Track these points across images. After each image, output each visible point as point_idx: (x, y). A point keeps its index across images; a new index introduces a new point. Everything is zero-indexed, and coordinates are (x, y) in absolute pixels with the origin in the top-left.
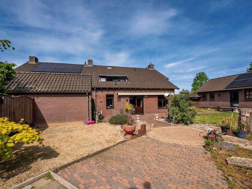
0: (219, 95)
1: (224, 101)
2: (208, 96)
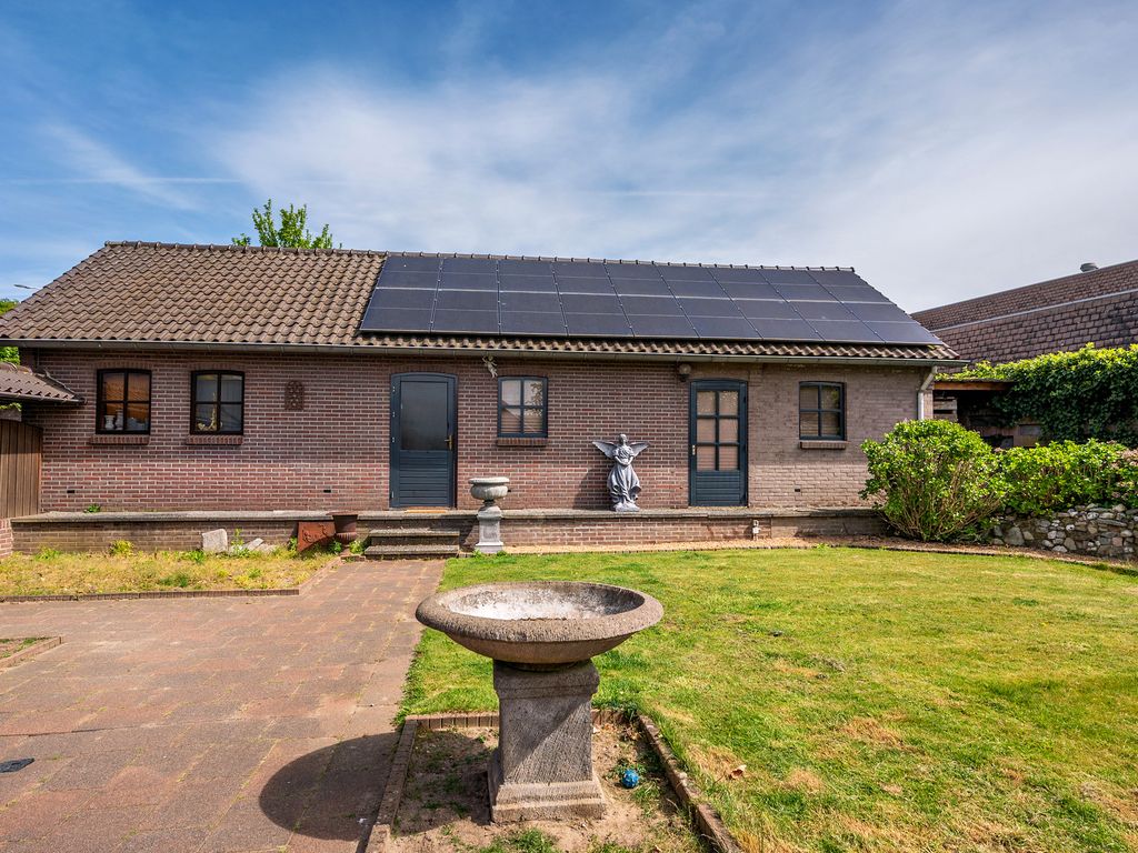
0: (288, 396)
1: (337, 455)
2: (169, 399)
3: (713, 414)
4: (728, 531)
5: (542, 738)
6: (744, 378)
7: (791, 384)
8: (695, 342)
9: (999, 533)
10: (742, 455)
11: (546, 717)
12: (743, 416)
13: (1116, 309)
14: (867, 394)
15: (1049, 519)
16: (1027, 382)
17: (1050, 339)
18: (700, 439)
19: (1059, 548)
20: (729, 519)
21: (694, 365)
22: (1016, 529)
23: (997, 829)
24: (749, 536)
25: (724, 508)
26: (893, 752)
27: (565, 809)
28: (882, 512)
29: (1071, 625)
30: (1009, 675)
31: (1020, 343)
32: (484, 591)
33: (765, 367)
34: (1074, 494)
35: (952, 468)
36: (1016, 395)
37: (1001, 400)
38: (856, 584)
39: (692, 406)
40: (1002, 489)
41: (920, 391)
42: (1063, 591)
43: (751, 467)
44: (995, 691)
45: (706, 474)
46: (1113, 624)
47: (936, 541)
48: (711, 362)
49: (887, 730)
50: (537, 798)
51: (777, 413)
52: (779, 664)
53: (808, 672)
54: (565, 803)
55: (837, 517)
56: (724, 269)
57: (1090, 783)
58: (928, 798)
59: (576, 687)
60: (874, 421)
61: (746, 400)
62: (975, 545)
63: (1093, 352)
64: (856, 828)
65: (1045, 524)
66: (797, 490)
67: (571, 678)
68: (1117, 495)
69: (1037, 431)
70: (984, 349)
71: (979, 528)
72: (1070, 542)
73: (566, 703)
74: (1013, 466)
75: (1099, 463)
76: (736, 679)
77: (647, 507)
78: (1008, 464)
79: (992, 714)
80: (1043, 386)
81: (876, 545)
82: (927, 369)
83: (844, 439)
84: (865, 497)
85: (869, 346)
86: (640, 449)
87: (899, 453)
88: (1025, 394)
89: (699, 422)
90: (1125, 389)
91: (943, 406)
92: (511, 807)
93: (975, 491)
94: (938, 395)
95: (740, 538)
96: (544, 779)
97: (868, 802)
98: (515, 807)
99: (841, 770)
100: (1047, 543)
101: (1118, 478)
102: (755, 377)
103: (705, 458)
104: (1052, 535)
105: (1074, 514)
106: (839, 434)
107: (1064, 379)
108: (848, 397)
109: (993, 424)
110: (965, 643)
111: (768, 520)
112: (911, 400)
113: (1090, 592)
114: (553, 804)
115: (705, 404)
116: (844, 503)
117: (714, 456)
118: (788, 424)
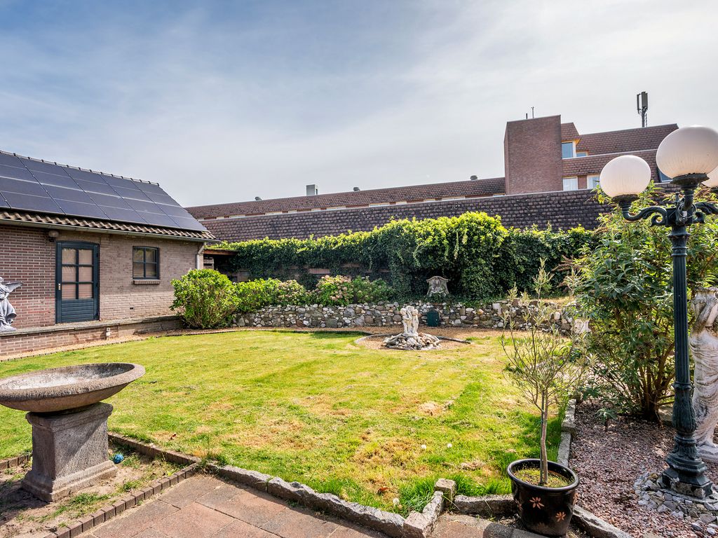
3: (74, 263)
4: (90, 336)
5: (79, 447)
6: (97, 242)
7: (127, 248)
8: (62, 217)
9: (235, 322)
10: (96, 290)
11: (82, 435)
12: (96, 265)
13: (272, 221)
14: (171, 255)
15: (255, 313)
16: (243, 252)
17: (248, 231)
18: (64, 279)
19: (259, 325)
20: (89, 329)
21: (61, 231)
22: (242, 319)
23: (274, 421)
24: (104, 337)
25: (83, 323)
26: (232, 410)
27: (96, 479)
28: (182, 316)
29: (272, 354)
30: (259, 375)
31: (235, 232)
32: (11, 381)
33: (112, 236)
34: (264, 301)
35: (216, 292)
36: (238, 258)
37: (232, 260)
38: (181, 353)
39: (58, 258)
40: (237, 301)
41: (198, 254)
42: (265, 342)
43: (101, 296)
44: (257, 381)
45: (69, 302)
46: (285, 351)
47: (209, 328)
48: (75, 231)
49: (225, 404)
50: (78, 479)
51: (118, 263)
52: (164, 393)
53: (181, 393)
54: (95, 476)
55: (157, 321)
56: (74, 170)
57: (295, 400)
58: (250, 419)
59: (100, 414)
60: (175, 269)
61: (98, 255)
62: (225, 328)
63: (268, 241)
64: (231, 436)
65: (253, 315)
66: (131, 308)
67: (96, 411)
68: (278, 301)
69: (246, 274)
70: (220, 233)
71: (227, 320)
72: (263, 323)
73: (93, 425)
74: (241, 290)
75: (273, 288)
76: (146, 405)
77: (20, 327)
78: (239, 289)
79: (259, 388)
80: (250, 254)
81: (180, 333)
82: (201, 243)
83: (158, 278)
84: (172, 309)
85: (173, 229)
86: (15, 287)
87: (191, 286)
88: (242, 257)
89: (63, 268)
90: (279, 257)
91: (208, 262)
92: (62, 489)
93: (226, 303)
94: (206, 256)
95: (97, 339)
96: (81, 469)
97: (230, 428)
98: (66, 488)
99: (216, 422)
100: (254, 324)
101: (279, 294)
102: (104, 242)
103: (68, 293)
104: (256, 320)
105: (264, 310)
106: (155, 275)
107: (258, 252)
108: (161, 256)
109: (229, 271)
110: (239, 368)
111: (116, 327)
112: (193, 258)
113: (273, 341)
114: (88, 479)
115: (68, 256)
116: (159, 314)
117: (75, 291)
118: (126, 270)
